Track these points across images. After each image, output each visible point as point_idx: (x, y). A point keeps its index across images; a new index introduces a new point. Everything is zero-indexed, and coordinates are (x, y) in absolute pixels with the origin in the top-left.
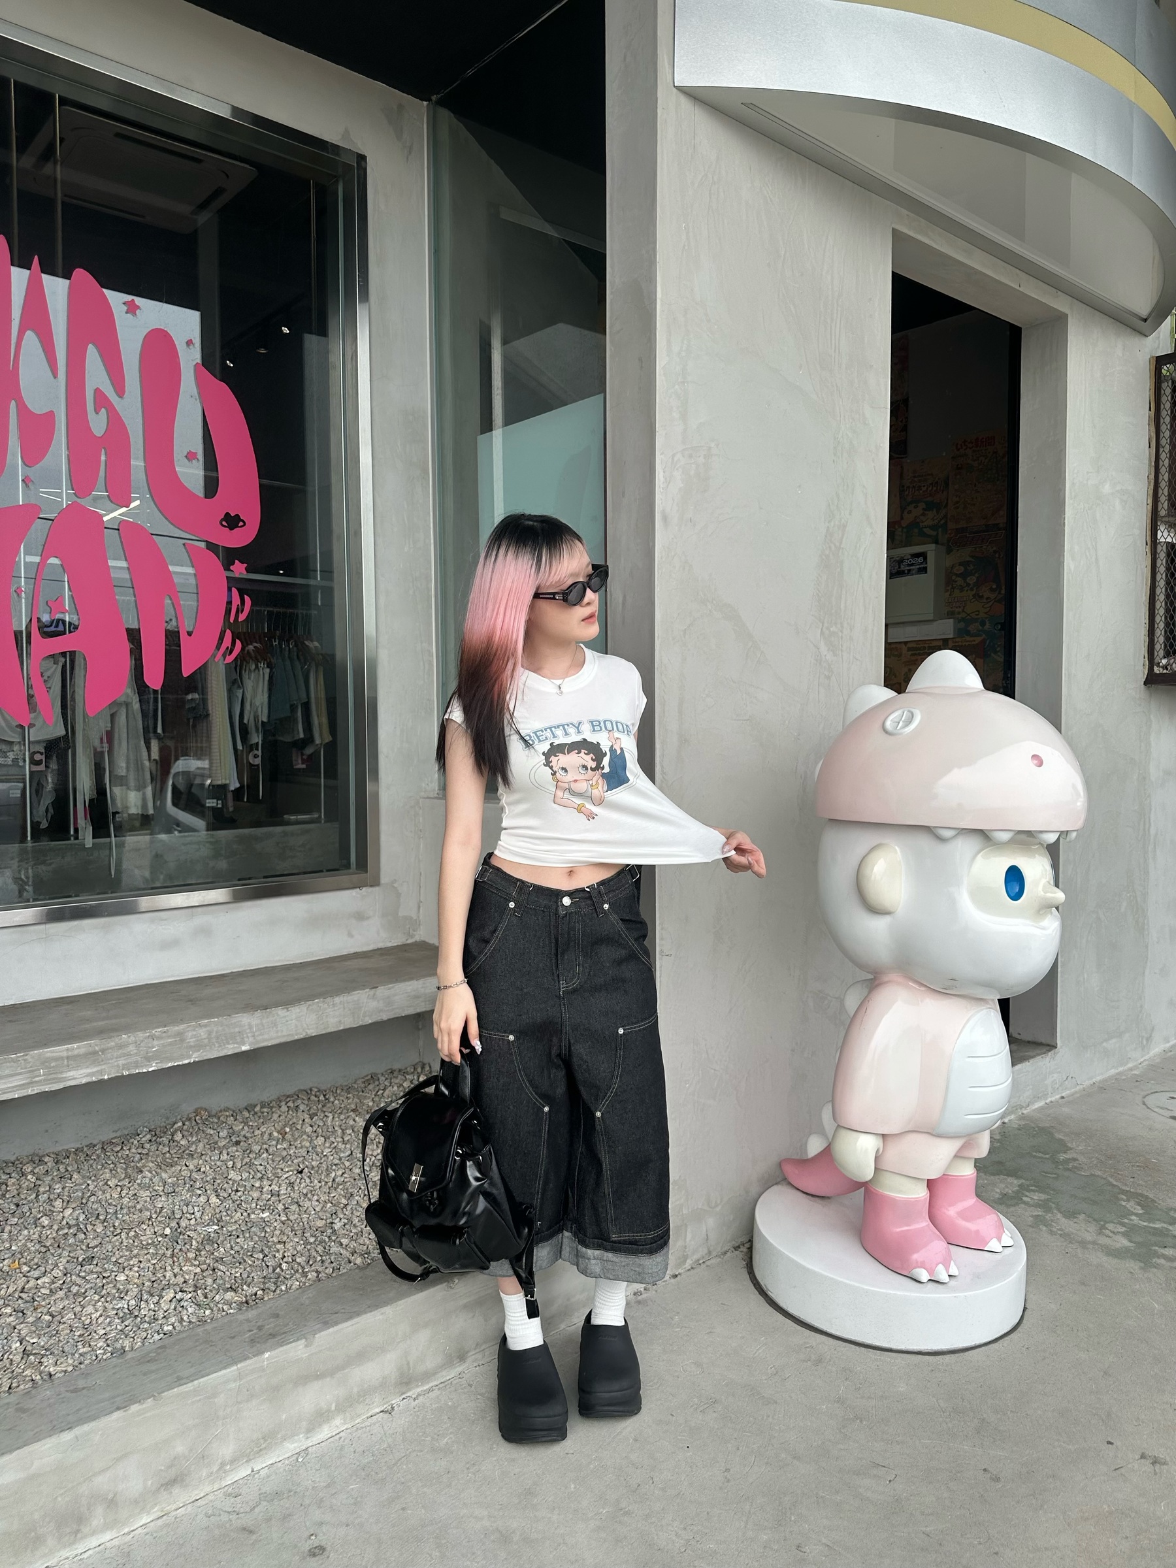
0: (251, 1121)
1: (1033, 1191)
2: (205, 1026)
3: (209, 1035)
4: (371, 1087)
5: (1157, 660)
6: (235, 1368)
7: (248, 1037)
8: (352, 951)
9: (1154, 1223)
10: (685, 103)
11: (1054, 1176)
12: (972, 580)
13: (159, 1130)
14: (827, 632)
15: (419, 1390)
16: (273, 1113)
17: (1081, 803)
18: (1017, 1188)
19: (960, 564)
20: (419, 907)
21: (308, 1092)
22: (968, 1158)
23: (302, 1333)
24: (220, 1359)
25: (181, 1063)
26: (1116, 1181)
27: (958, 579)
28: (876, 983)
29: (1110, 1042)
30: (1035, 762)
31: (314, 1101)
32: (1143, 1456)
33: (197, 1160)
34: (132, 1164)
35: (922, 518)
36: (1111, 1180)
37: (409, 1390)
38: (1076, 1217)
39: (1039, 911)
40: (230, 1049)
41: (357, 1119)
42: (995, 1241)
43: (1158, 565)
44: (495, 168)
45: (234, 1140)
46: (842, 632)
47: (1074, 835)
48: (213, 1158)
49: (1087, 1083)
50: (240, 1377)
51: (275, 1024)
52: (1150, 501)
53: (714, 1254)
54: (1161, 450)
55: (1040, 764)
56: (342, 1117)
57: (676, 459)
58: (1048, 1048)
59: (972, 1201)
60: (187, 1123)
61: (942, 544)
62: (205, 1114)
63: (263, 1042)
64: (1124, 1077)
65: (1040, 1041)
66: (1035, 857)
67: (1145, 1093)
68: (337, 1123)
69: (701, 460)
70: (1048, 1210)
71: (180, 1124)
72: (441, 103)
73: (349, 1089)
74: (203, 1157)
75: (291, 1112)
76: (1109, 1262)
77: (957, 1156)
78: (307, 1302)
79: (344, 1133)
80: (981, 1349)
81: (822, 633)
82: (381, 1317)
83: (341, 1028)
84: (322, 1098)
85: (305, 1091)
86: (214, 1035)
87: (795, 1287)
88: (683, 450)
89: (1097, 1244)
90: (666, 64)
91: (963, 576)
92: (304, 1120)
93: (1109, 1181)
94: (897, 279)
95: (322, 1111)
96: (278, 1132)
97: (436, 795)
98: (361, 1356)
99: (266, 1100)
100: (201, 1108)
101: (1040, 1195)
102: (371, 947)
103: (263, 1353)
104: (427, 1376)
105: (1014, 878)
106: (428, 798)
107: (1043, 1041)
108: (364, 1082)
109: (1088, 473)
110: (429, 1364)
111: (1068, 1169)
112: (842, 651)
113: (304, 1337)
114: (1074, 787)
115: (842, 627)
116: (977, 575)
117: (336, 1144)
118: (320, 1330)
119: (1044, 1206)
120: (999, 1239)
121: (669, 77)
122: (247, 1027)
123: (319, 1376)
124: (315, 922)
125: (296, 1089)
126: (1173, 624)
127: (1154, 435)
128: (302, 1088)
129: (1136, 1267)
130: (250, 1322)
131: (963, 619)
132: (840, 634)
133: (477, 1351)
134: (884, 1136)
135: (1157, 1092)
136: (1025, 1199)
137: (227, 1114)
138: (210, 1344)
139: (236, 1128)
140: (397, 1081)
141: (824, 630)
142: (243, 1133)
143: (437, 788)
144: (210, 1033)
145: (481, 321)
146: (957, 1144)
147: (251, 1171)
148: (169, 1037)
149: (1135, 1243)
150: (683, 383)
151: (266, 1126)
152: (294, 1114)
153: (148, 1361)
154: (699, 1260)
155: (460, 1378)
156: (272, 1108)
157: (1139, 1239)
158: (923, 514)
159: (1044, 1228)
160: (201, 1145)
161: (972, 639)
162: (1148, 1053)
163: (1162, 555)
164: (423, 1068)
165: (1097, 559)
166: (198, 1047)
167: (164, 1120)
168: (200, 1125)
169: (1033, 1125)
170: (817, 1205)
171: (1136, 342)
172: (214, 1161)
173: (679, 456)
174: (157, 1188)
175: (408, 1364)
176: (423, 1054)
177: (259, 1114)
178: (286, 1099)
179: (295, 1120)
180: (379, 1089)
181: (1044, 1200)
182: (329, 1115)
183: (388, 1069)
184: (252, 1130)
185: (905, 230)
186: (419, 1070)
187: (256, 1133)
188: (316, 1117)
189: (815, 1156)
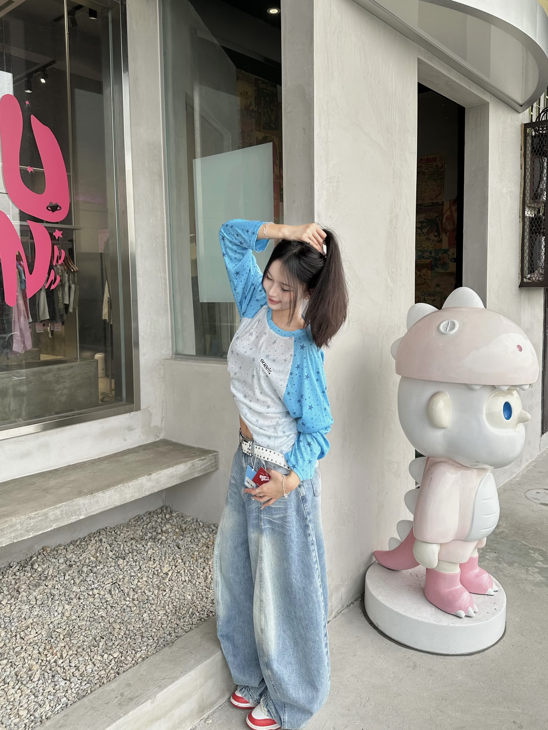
0: (76, 551)
2: (59, 508)
4: (139, 523)
7: (83, 511)
8: (126, 448)
12: (425, 230)
13: (22, 562)
15: (208, 714)
16: (88, 545)
20: (162, 420)
21: (105, 529)
23: (148, 695)
25: (46, 531)
30: (519, 349)
31: (108, 535)
33: (51, 581)
34: (11, 586)
36: (523, 542)
37: (204, 715)
38: (513, 565)
39: (517, 424)
40: (73, 520)
41: (138, 545)
42: (490, 589)
45: (68, 564)
48: (60, 579)
51: (97, 502)
53: (345, 606)
56: (128, 544)
59: (478, 569)
60: (39, 557)
62: (49, 550)
63: (92, 513)
68: (126, 548)
71: (35, 558)
73: (128, 525)
74: (55, 578)
75: (98, 544)
77: (474, 549)
81: (388, 273)
83: (133, 500)
84: (113, 533)
85: (103, 529)
86: (64, 512)
89: (528, 580)
92: (106, 548)
95: (115, 541)
96: (93, 556)
97: (171, 358)
98: (180, 702)
99: (82, 537)
100: (45, 547)
102: (137, 445)
106: (166, 359)
108: (135, 521)
110: (213, 697)
112: (397, 281)
113: (149, 698)
115: (397, 269)
117: (130, 563)
118: (158, 692)
120: (492, 588)
122: (82, 505)
123: (158, 719)
124: (106, 434)
125: (98, 529)
128: (101, 528)
132: (396, 273)
134: (441, 544)
135: (530, 490)
137: (61, 548)
139: (68, 557)
140: (154, 519)
141: (389, 271)
143: (171, 353)
144: (62, 511)
146: (475, 544)
147: (85, 585)
148: (39, 517)
151: (85, 553)
152: (100, 545)
154: (338, 611)
156: (86, 542)
160: (51, 570)
164: (166, 509)
166: (56, 520)
167: (25, 556)
168: (47, 557)
171: (515, 116)
175: (203, 700)
176: (165, 501)
177: (80, 546)
178: (93, 535)
179: (101, 548)
180: (145, 525)
181: (496, 557)
182: (120, 543)
183: (147, 512)
184: (77, 557)
185: (423, 59)
186: (165, 511)
187: (81, 558)
188: (113, 546)
189: (394, 550)
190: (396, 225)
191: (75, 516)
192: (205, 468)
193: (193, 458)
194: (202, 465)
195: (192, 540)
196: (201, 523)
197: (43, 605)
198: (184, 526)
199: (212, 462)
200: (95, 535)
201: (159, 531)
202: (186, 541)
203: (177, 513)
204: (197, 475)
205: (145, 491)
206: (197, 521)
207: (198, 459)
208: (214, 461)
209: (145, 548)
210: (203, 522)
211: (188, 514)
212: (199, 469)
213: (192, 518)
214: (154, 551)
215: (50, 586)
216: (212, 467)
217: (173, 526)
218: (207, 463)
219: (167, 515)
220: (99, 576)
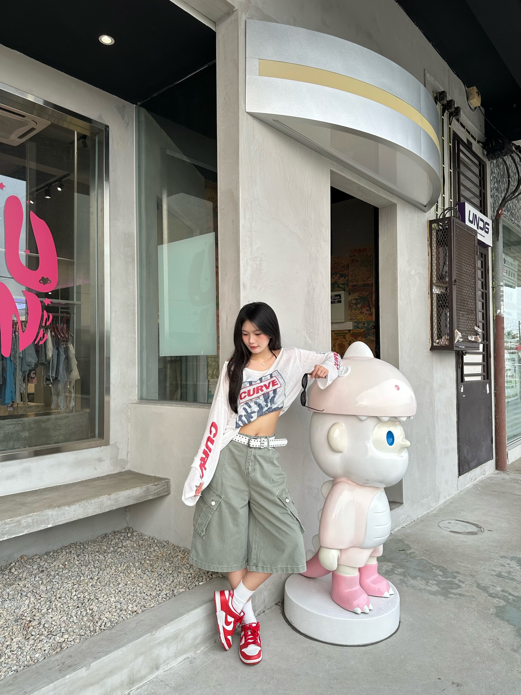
0: (48, 560)
1: (399, 568)
2: (31, 517)
3: (33, 521)
4: (105, 540)
5: (434, 340)
6: (52, 685)
7: (51, 521)
8: (96, 476)
9: (447, 579)
10: (250, 118)
11: (406, 561)
12: (359, 306)
13: (3, 567)
14: (309, 332)
15: (138, 686)
16: (59, 555)
17: (415, 405)
18: (392, 567)
19: (354, 299)
20: (127, 454)
22: (374, 557)
23: (84, 664)
24: (45, 680)
25: (19, 535)
26: (431, 560)
27: (353, 305)
28: (335, 482)
29: (424, 500)
30: (397, 388)
31: (78, 548)
32: (453, 683)
33: (24, 582)
35: (338, 280)
36: (429, 561)
37: (134, 686)
38: (416, 579)
39: (400, 449)
40: (43, 527)
41: (100, 556)
42: (387, 592)
43: (433, 302)
44: (164, 133)
45: (41, 570)
46: (315, 332)
47: (412, 417)
48: (31, 580)
49: (415, 518)
50: (55, 689)
51: (64, 514)
52: (429, 277)
53: (267, 608)
54: (433, 257)
55: (398, 389)
56: (93, 555)
57: (248, 262)
58: (400, 504)
59: (376, 575)
60: (17, 563)
61: (347, 291)
62: (25, 558)
63: (59, 522)
64: (430, 515)
65: (396, 501)
66: (397, 427)
67: (438, 521)
68: (90, 559)
69: (258, 262)
70: (405, 576)
71: (14, 564)
72: (141, 106)
73: (94, 542)
74: (27, 580)
75: (68, 555)
76: (432, 597)
77: (371, 556)
78: (85, 648)
79: (94, 563)
80: (384, 642)
81: (307, 332)
82: (121, 652)
83: (94, 514)
84: (82, 547)
85: (74, 544)
86: (35, 520)
87: (304, 621)
88: (251, 258)
89: (426, 590)
90: (243, 104)
91: (356, 304)
92: (74, 558)
93: (428, 561)
94: (332, 188)
95: (83, 553)
96: (62, 565)
97: (136, 402)
98: (112, 673)
99: (55, 549)
100: (23, 555)
101: (401, 569)
102: (105, 474)
103: (66, 676)
104: (142, 678)
105: (390, 435)
106: (133, 403)
107: (398, 501)
108: (102, 538)
109: (406, 266)
110: (143, 673)
111: (411, 557)
112: (315, 339)
113: (85, 666)
114: (412, 397)
115: (315, 330)
116: (361, 304)
117: (91, 569)
118: (93, 662)
119: (404, 574)
120: (388, 592)
121: (244, 108)
122: (51, 516)
123: (91, 685)
124: (79, 464)
125: (70, 543)
126: (440, 326)
127: (430, 251)
128: (72, 542)
129: (443, 599)
130: (58, 661)
131: (356, 322)
132: (314, 332)
133: (164, 664)
134: (340, 550)
135: (443, 521)
136: (395, 572)
137: (37, 557)
138: (39, 673)
139: (41, 564)
140: (117, 537)
141: (308, 331)
142: (45, 566)
143: (137, 399)
144: (33, 520)
145: (157, 196)
146: (370, 551)
147: (51, 585)
148: (13, 523)
149: (441, 588)
150: (251, 231)
151: (56, 562)
152: (69, 555)
153: (9, 685)
154: (261, 611)
155: (156, 678)
156: (59, 552)
157: (442, 586)
158: (339, 279)
159: (404, 584)
160: (25, 574)
161: (360, 330)
162: (439, 503)
163: (435, 299)
164: (129, 530)
165: (410, 300)
166: (27, 527)
167: (5, 562)
168: (24, 564)
169: (396, 538)
170: (311, 582)
171: (422, 214)
172: (32, 581)
173: (249, 261)
174: (4, 597)
175: (133, 674)
176: (129, 523)
177: (52, 556)
178: (65, 548)
179: (70, 558)
180: (109, 541)
181: (403, 572)
182: (86, 555)
183: (113, 531)
184: (49, 565)
185: (335, 170)
186: (127, 531)
187: (52, 566)
188: (80, 556)
189: (310, 560)
190: (313, 295)
191: (44, 524)
192: (158, 492)
193: (148, 483)
194: (155, 490)
195: (146, 553)
196: (155, 540)
197: (13, 599)
198: (141, 542)
199: (164, 487)
200: (66, 548)
201: (121, 546)
202: (140, 554)
203: (137, 532)
204: (150, 498)
205: (105, 508)
206: (152, 539)
207: (152, 484)
208: (166, 486)
209: (105, 558)
210: (157, 540)
211: (146, 534)
212: (153, 493)
213: (149, 536)
214: (112, 561)
215: (21, 585)
216: (165, 492)
217: (132, 542)
218: (160, 488)
219: (129, 534)
220: (63, 578)
